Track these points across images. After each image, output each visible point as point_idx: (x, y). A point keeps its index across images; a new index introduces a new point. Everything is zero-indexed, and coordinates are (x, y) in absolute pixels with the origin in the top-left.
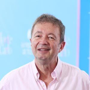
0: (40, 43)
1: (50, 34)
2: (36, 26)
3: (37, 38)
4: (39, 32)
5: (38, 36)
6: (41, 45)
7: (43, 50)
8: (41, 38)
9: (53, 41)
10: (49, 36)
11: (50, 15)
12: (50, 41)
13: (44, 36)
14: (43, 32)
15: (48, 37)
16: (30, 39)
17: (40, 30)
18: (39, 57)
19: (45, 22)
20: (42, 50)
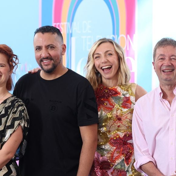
0: (164, 64)
1: (173, 56)
2: (157, 50)
3: (161, 60)
4: (161, 55)
5: (161, 59)
6: (165, 66)
7: (168, 71)
8: (164, 60)
9: (175, 61)
10: (172, 58)
11: (169, 39)
12: (173, 61)
13: (167, 58)
14: (165, 54)
15: (170, 59)
16: (153, 63)
17: (162, 53)
18: (165, 78)
19: (166, 46)
20: (166, 71)
